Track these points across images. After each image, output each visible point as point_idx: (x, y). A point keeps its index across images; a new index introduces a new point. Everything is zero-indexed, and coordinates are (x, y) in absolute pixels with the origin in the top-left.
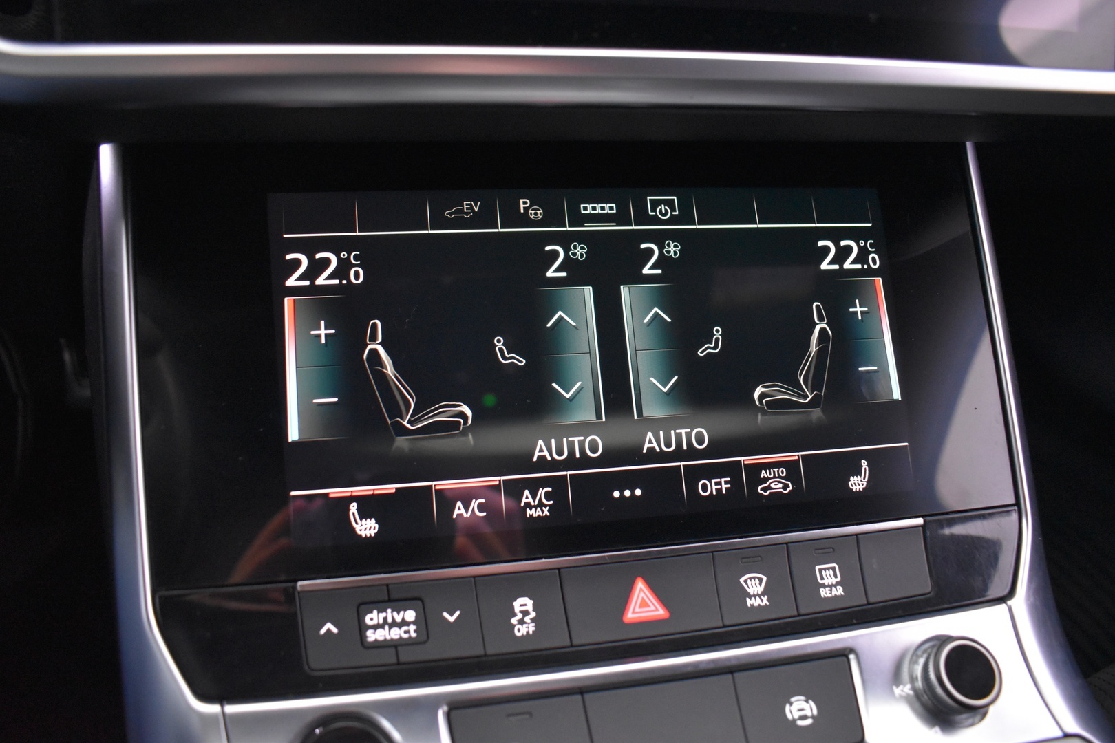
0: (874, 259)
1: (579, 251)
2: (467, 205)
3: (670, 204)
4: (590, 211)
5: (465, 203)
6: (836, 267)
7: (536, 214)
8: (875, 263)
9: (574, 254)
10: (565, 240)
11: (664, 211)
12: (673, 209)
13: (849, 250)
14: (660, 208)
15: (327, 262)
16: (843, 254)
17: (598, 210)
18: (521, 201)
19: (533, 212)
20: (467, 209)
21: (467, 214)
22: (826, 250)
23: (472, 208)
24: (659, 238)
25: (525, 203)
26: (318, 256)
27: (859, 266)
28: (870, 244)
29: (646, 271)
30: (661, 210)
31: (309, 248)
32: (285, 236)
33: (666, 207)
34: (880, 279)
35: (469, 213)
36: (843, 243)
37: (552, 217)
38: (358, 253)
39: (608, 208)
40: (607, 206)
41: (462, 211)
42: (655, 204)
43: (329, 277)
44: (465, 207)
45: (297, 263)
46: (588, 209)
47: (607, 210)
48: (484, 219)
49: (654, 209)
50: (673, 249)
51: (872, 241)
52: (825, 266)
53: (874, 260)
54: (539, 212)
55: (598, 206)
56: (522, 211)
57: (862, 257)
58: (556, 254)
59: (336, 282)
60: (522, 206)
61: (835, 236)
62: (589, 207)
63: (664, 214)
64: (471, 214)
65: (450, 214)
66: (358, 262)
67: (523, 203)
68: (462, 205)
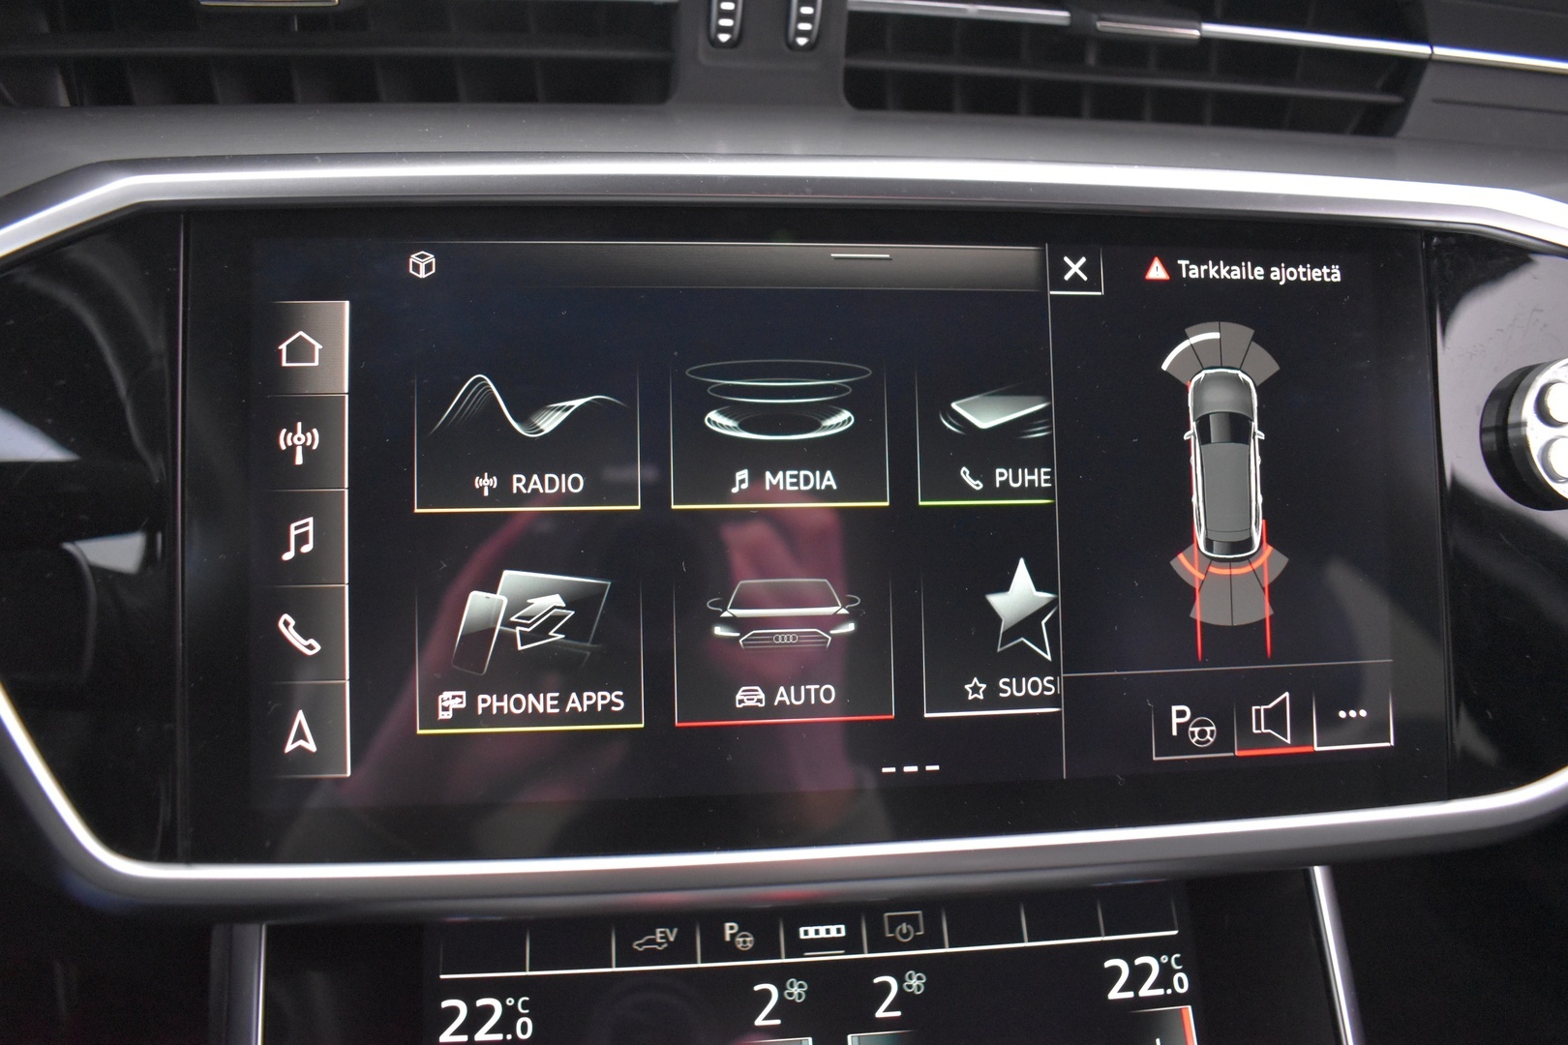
0: (1180, 981)
1: (797, 990)
2: (661, 932)
3: (912, 921)
4: (812, 935)
5: (659, 930)
6: (1130, 995)
7: (745, 942)
8: (1181, 985)
9: (791, 994)
10: (779, 976)
11: (905, 931)
12: (917, 929)
13: (1146, 969)
14: (899, 927)
15: (490, 1010)
16: (1139, 975)
17: (823, 934)
19: (741, 940)
20: (662, 938)
21: (660, 944)
22: (1116, 972)
23: (666, 937)
24: (898, 968)
25: (732, 928)
26: (480, 1003)
27: (1160, 992)
28: (1176, 959)
29: (880, 1013)
30: (901, 930)
31: (469, 992)
32: (442, 977)
33: (909, 927)
34: (1190, 1007)
35: (662, 943)
36: (1139, 961)
37: (761, 950)
38: (527, 999)
39: (836, 931)
40: (833, 929)
41: (653, 941)
42: (895, 922)
43: (491, 1031)
44: (659, 935)
45: (455, 1011)
46: (809, 932)
47: (834, 934)
48: (680, 951)
49: (892, 931)
50: (915, 982)
51: (1178, 955)
52: (1114, 994)
53: (1181, 983)
54: (748, 939)
55: (822, 929)
56: (728, 938)
57: (1165, 980)
58: (768, 995)
59: (499, 1037)
60: (728, 932)
61: (1128, 951)
62: (811, 930)
63: (905, 936)
64: (665, 945)
65: (640, 945)
66: (527, 1011)
67: (729, 929)
68: (654, 934)
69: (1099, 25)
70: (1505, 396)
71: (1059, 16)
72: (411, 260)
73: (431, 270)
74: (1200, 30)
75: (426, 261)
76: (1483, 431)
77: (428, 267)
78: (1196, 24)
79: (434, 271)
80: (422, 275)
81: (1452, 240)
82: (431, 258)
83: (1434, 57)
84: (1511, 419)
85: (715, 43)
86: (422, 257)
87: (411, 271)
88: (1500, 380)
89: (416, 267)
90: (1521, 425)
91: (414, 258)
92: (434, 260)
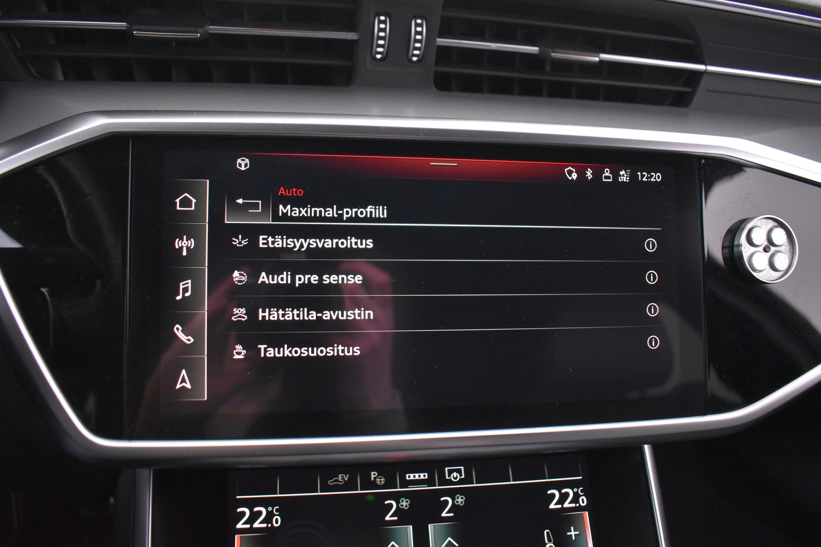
0: (583, 500)
1: (405, 504)
2: (341, 476)
3: (459, 471)
4: (412, 478)
5: (340, 475)
6: (560, 506)
7: (380, 481)
8: (583, 502)
9: (402, 506)
10: (397, 497)
11: (455, 476)
12: (461, 475)
13: (567, 494)
14: (453, 474)
15: (260, 513)
16: (564, 497)
17: (417, 477)
18: (372, 473)
19: (379, 480)
20: (341, 479)
21: (341, 482)
22: (553, 495)
23: (343, 479)
24: (452, 493)
26: (256, 509)
27: (573, 505)
28: (581, 490)
29: (444, 514)
30: (453, 476)
31: (250, 504)
32: (238, 497)
33: (458, 474)
34: (587, 512)
36: (563, 491)
37: (390, 483)
38: (278, 507)
39: (423, 476)
41: (338, 481)
42: (450, 472)
43: (261, 523)
44: (340, 478)
45: (244, 513)
46: (411, 477)
47: (422, 477)
48: (350, 485)
49: (449, 476)
50: (460, 500)
51: (582, 488)
52: (552, 506)
53: (583, 501)
54: (382, 480)
55: (417, 475)
56: (373, 479)
57: (575, 499)
58: (391, 506)
59: (265, 525)
60: (373, 476)
61: (559, 486)
62: (412, 475)
63: (455, 478)
64: (343, 482)
65: (331, 482)
66: (278, 513)
67: (373, 475)
68: (338, 477)
69: (553, 54)
70: (733, 232)
71: (534, 49)
72: (238, 162)
73: (247, 166)
74: (599, 57)
75: (245, 162)
76: (723, 248)
77: (246, 165)
78: (597, 55)
79: (248, 167)
80: (243, 168)
81: (711, 161)
82: (247, 161)
83: (707, 71)
84: (736, 243)
85: (374, 59)
86: (243, 160)
87: (238, 167)
88: (730, 226)
89: (240, 165)
90: (740, 245)
91: (239, 161)
92: (248, 162)
